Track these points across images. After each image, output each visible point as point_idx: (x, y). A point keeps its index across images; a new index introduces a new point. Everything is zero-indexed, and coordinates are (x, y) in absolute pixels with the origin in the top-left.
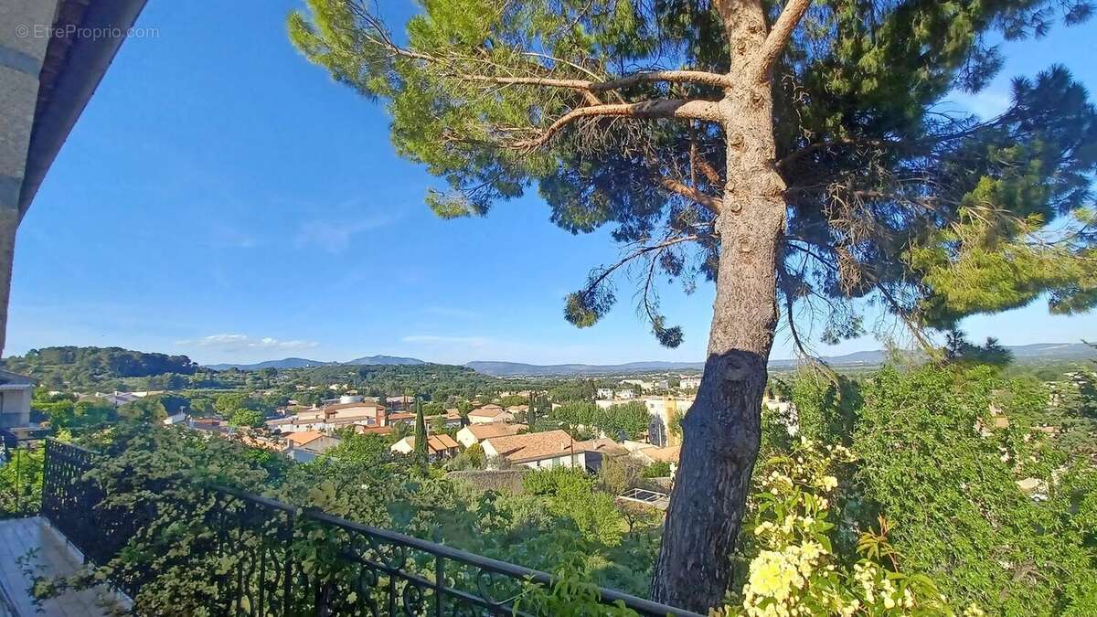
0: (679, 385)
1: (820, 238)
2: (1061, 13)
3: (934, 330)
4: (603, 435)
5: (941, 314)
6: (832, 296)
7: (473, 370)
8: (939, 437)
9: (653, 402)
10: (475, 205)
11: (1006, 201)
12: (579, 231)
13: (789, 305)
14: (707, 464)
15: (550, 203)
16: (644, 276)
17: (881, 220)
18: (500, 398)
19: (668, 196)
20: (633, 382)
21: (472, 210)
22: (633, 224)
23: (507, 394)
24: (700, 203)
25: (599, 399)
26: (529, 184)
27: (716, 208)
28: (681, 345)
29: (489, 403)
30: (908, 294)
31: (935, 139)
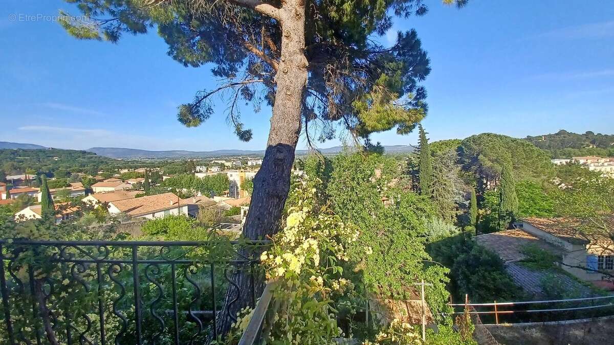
0: (247, 164)
1: (321, 90)
2: (415, 9)
3: (361, 138)
4: (199, 194)
5: (364, 132)
6: (325, 119)
7: (95, 154)
8: (358, 184)
9: (231, 173)
10: (107, 34)
11: (390, 86)
12: (189, 65)
13: (306, 122)
14: (265, 200)
15: (167, 42)
16: (232, 100)
17: (347, 85)
18: (120, 174)
19: (248, 53)
20: (220, 162)
21: (104, 37)
22: (226, 66)
23: (126, 171)
24: (266, 62)
25: (197, 172)
26: (151, 25)
27: (274, 66)
28: (251, 140)
29: (111, 178)
30: (354, 121)
31: (369, 52)
